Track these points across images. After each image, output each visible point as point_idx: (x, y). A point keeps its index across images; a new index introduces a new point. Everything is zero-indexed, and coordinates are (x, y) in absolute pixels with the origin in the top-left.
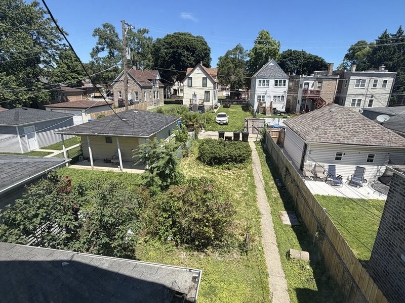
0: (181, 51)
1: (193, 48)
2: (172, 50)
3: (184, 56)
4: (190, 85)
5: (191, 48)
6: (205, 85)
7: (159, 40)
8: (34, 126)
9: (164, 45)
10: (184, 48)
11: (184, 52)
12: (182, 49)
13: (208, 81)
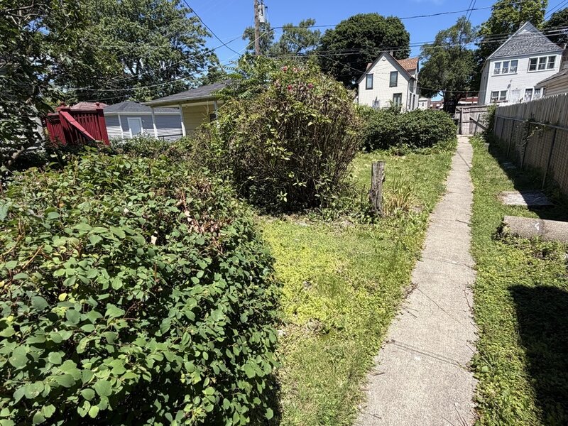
0: (360, 41)
1: (380, 33)
2: (346, 42)
3: (365, 48)
4: (369, 86)
5: (376, 33)
6: (393, 84)
7: (329, 33)
8: (140, 118)
9: (335, 37)
10: (364, 34)
11: (365, 41)
12: (362, 38)
13: (400, 77)
